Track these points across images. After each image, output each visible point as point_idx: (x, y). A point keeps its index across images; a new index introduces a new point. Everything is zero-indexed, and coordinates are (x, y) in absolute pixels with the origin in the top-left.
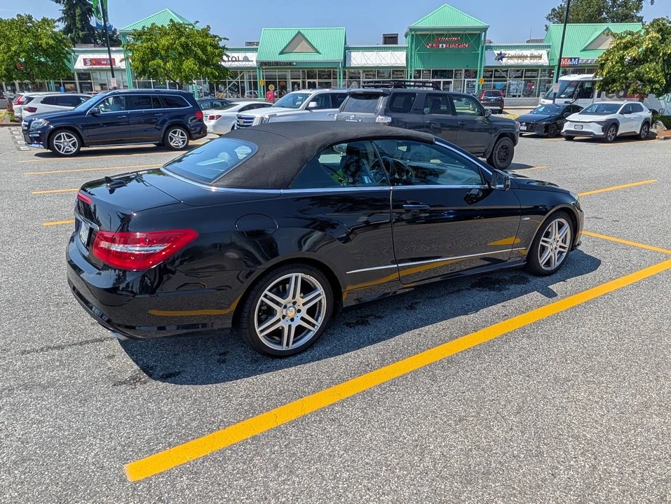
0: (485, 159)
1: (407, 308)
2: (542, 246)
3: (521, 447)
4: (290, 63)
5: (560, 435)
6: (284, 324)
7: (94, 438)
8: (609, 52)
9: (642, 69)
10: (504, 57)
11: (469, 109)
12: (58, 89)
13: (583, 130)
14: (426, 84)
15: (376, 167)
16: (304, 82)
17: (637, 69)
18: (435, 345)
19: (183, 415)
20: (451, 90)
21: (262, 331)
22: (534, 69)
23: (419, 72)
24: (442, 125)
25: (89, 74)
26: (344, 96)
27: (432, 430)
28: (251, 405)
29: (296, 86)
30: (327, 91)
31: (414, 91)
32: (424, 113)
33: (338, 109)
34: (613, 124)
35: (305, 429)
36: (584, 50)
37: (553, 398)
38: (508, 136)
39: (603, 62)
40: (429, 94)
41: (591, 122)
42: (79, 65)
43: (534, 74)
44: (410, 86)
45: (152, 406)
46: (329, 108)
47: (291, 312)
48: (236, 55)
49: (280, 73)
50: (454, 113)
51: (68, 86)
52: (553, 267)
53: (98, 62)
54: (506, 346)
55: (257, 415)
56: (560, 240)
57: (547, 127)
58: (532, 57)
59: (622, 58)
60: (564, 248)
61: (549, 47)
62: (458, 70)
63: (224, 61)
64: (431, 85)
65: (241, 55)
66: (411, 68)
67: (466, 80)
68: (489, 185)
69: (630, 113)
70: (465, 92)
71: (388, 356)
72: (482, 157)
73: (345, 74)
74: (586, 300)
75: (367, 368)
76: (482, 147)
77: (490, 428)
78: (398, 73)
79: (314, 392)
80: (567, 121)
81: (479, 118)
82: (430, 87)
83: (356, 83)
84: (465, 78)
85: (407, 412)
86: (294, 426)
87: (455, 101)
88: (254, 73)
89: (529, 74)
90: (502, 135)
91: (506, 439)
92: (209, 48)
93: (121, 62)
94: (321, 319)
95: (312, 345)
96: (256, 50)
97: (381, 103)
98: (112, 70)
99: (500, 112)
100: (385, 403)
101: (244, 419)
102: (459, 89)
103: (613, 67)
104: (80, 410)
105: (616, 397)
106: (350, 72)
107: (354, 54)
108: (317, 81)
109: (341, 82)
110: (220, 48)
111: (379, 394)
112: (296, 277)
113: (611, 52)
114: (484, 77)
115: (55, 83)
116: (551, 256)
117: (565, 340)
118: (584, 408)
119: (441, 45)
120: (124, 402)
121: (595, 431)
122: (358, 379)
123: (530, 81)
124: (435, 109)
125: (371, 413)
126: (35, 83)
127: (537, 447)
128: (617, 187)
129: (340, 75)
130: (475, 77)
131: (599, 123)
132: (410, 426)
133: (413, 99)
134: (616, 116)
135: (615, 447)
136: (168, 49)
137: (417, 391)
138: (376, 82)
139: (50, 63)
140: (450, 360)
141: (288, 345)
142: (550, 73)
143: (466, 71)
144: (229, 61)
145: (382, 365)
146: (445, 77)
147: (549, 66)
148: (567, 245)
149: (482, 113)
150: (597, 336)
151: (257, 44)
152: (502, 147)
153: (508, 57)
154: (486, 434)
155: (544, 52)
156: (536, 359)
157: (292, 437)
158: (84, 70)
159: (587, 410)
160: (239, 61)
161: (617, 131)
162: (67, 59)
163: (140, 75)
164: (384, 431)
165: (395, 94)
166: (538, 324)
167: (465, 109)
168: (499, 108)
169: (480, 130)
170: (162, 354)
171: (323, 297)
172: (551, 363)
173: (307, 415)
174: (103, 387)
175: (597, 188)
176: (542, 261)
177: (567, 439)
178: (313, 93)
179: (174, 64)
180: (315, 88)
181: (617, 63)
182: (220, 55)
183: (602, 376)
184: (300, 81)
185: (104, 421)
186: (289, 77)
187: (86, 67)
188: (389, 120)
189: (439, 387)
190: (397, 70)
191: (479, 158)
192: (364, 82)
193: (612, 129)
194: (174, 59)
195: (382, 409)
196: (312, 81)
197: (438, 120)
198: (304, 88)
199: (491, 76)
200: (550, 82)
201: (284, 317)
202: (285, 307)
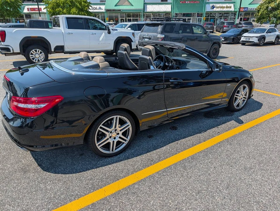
0: (207, 54)
1: (171, 129)
2: (235, 97)
3: (230, 209)
4: (120, 10)
5: (250, 201)
6: (110, 140)
7: (10, 205)
8: (262, 5)
9: (276, 13)
10: (214, 7)
11: (199, 31)
12: (16, 22)
13: (250, 40)
14: (180, 20)
15: (157, 60)
16: (126, 19)
17: (274, 13)
18: (185, 149)
19: (57, 191)
20: (191, 22)
21: (99, 145)
22: (227, 13)
23: (177, 14)
24: (188, 39)
25: (30, 15)
26: (143, 25)
27: (184, 198)
28: (92, 184)
29: (122, 21)
30: (136, 23)
31: (175, 23)
32: (179, 33)
33: (140, 31)
34: (263, 37)
35: (119, 199)
36: (250, 4)
37: (245, 179)
38: (217, 44)
39: (259, 9)
40: (182, 24)
41: (253, 37)
42: (26, 11)
43: (228, 15)
44: (173, 20)
45: (42, 186)
46: (137, 31)
47: (114, 135)
48: (95, 6)
49: (115, 15)
50: (193, 33)
51: (21, 21)
52: (240, 107)
53: (34, 9)
54: (220, 150)
55: (95, 190)
56: (244, 95)
57: (233, 39)
58: (227, 7)
59: (267, 7)
60: (245, 98)
61: (235, 2)
62: (194, 14)
63: (90, 9)
64: (182, 20)
65: (98, 7)
66: (173, 12)
67: (198, 18)
68: (212, 69)
69: (271, 32)
70: (197, 23)
71: (162, 156)
72: (205, 53)
73: (144, 15)
74: (256, 124)
75: (152, 162)
76: (206, 48)
77: (213, 197)
78: (167, 15)
79: (125, 177)
80: (243, 36)
81: (204, 35)
82: (181, 21)
83: (149, 19)
84: (197, 17)
85: (171, 188)
86: (114, 197)
87: (193, 27)
88: (104, 15)
89: (225, 15)
90: (214, 43)
91: (222, 204)
92: (83, 3)
93: (43, 9)
94: (129, 137)
95: (125, 150)
96: (104, 4)
97: (160, 28)
98: (40, 13)
99: (213, 32)
100: (160, 183)
101: (89, 193)
102: (195, 22)
103: (263, 12)
104: (5, 188)
105: (276, 178)
106: (146, 14)
107: (148, 6)
108: (132, 18)
109: (142, 19)
110: (88, 3)
111: (157, 177)
112: (116, 118)
113: (263, 5)
114: (205, 17)
115: (15, 19)
116: (240, 102)
117: (248, 146)
118: (260, 185)
119: (186, 2)
120: (28, 183)
121: (267, 198)
122: (147, 169)
123: (226, 18)
124: (184, 31)
125: (153, 188)
126: (5, 19)
127: (238, 209)
128: (266, 67)
129: (142, 16)
130: (202, 17)
131: (257, 37)
132: (173, 197)
133: (174, 26)
134: (265, 34)
135: (278, 208)
136: (64, 3)
137: (177, 176)
138: (157, 19)
139: (12, 10)
140: (193, 157)
141: (112, 150)
142: (235, 15)
143: (198, 14)
144: (92, 9)
145: (159, 161)
146: (188, 17)
147: (234, 11)
148: (247, 97)
149: (206, 33)
150: (263, 144)
151: (105, 1)
152: (214, 49)
153: (216, 7)
154: (212, 201)
155: (232, 5)
156: (235, 157)
157: (113, 204)
158: (27, 13)
159: (262, 186)
160: (97, 9)
161: (264, 41)
162: (19, 8)
163: (52, 15)
164: (160, 200)
165: (166, 24)
166: (234, 137)
167: (197, 31)
168: (212, 30)
169: (204, 41)
170: (50, 155)
171: (130, 126)
172: (242, 159)
173: (121, 190)
174: (18, 175)
175: (257, 67)
176: (235, 104)
177: (253, 204)
178: (129, 24)
179: (67, 10)
180: (131, 21)
181: (265, 10)
182: (88, 6)
183: (268, 166)
184: (124, 18)
185: (16, 195)
186: (119, 16)
187: (28, 12)
188: (163, 36)
189: (187, 173)
190: (167, 13)
191: (204, 54)
192: (152, 19)
193: (262, 40)
194: (67, 8)
195: (159, 186)
196: (129, 18)
197: (185, 36)
198: (126, 21)
199: (209, 16)
200: (235, 19)
201: (110, 137)
202: (111, 132)
